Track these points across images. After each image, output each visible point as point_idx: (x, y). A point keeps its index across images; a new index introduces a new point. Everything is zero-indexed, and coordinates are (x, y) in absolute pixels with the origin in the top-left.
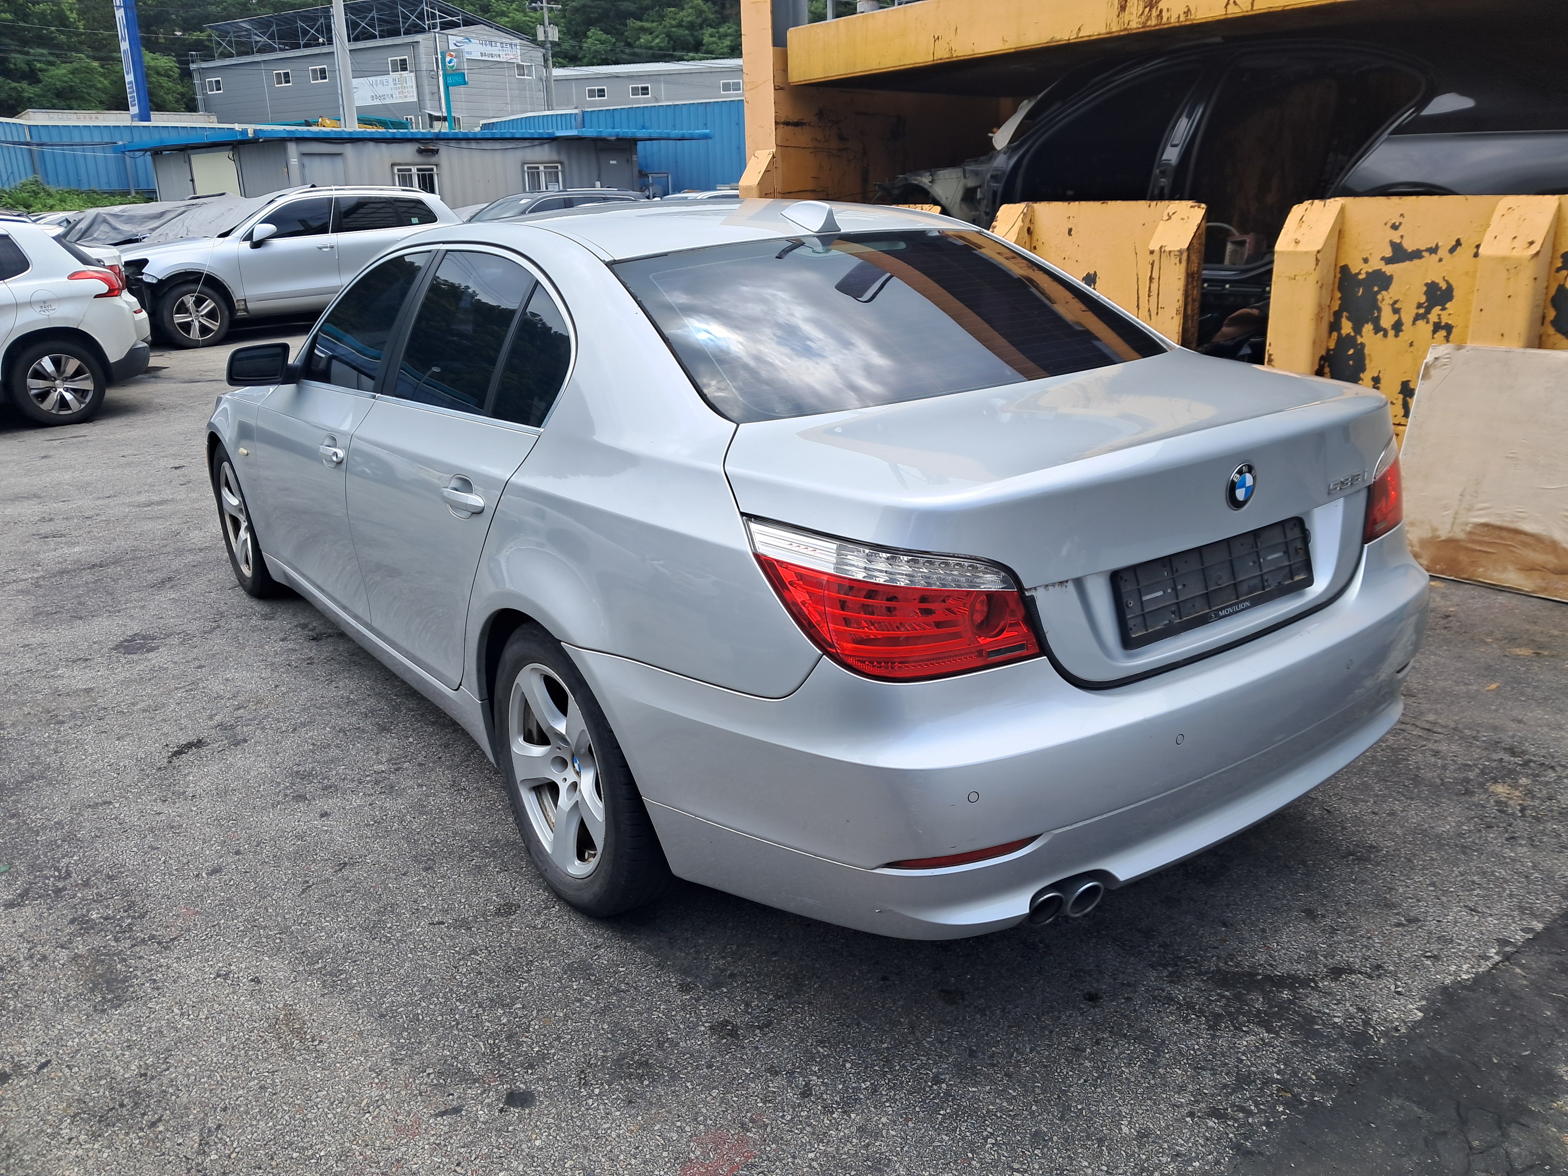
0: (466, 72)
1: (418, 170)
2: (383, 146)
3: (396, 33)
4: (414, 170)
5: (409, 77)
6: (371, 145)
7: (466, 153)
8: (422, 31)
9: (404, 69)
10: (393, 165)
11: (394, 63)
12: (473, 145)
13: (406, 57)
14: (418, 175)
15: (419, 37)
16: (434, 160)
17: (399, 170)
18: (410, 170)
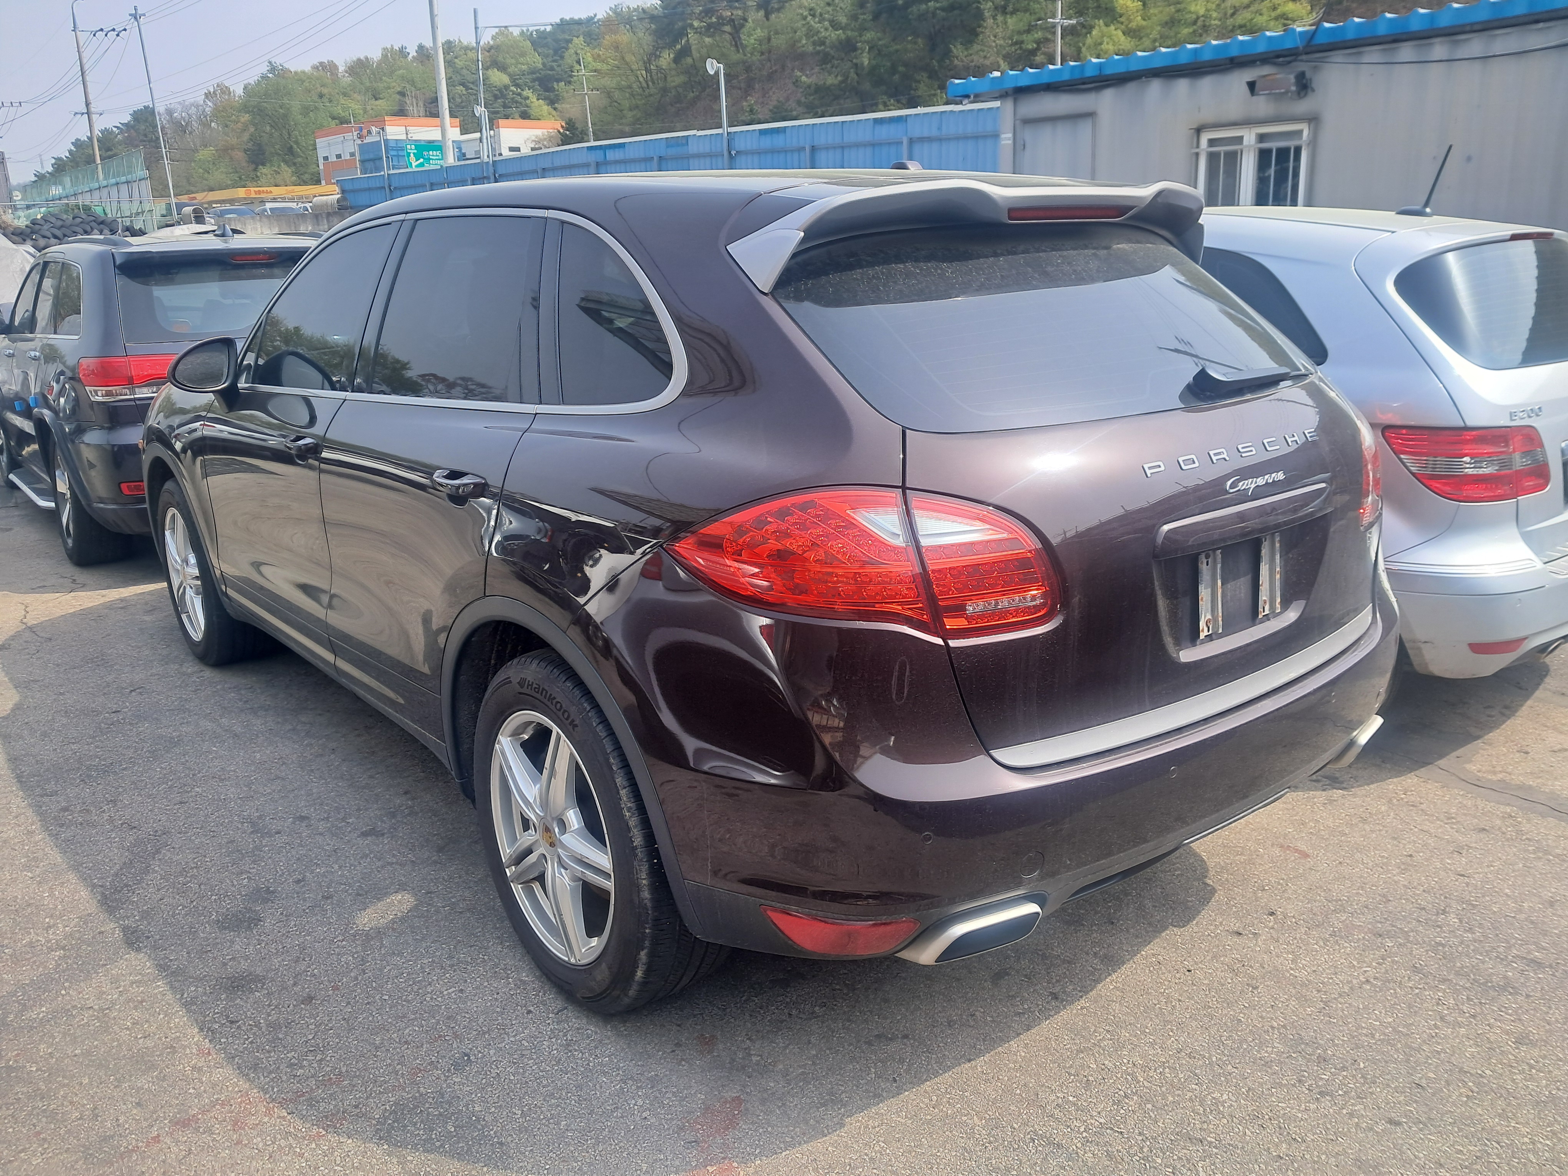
1: (1264, 138)
2: (1182, 85)
4: (1249, 137)
6: (1155, 86)
10: (1199, 131)
16: (1303, 106)
17: (1212, 142)
18: (1239, 140)
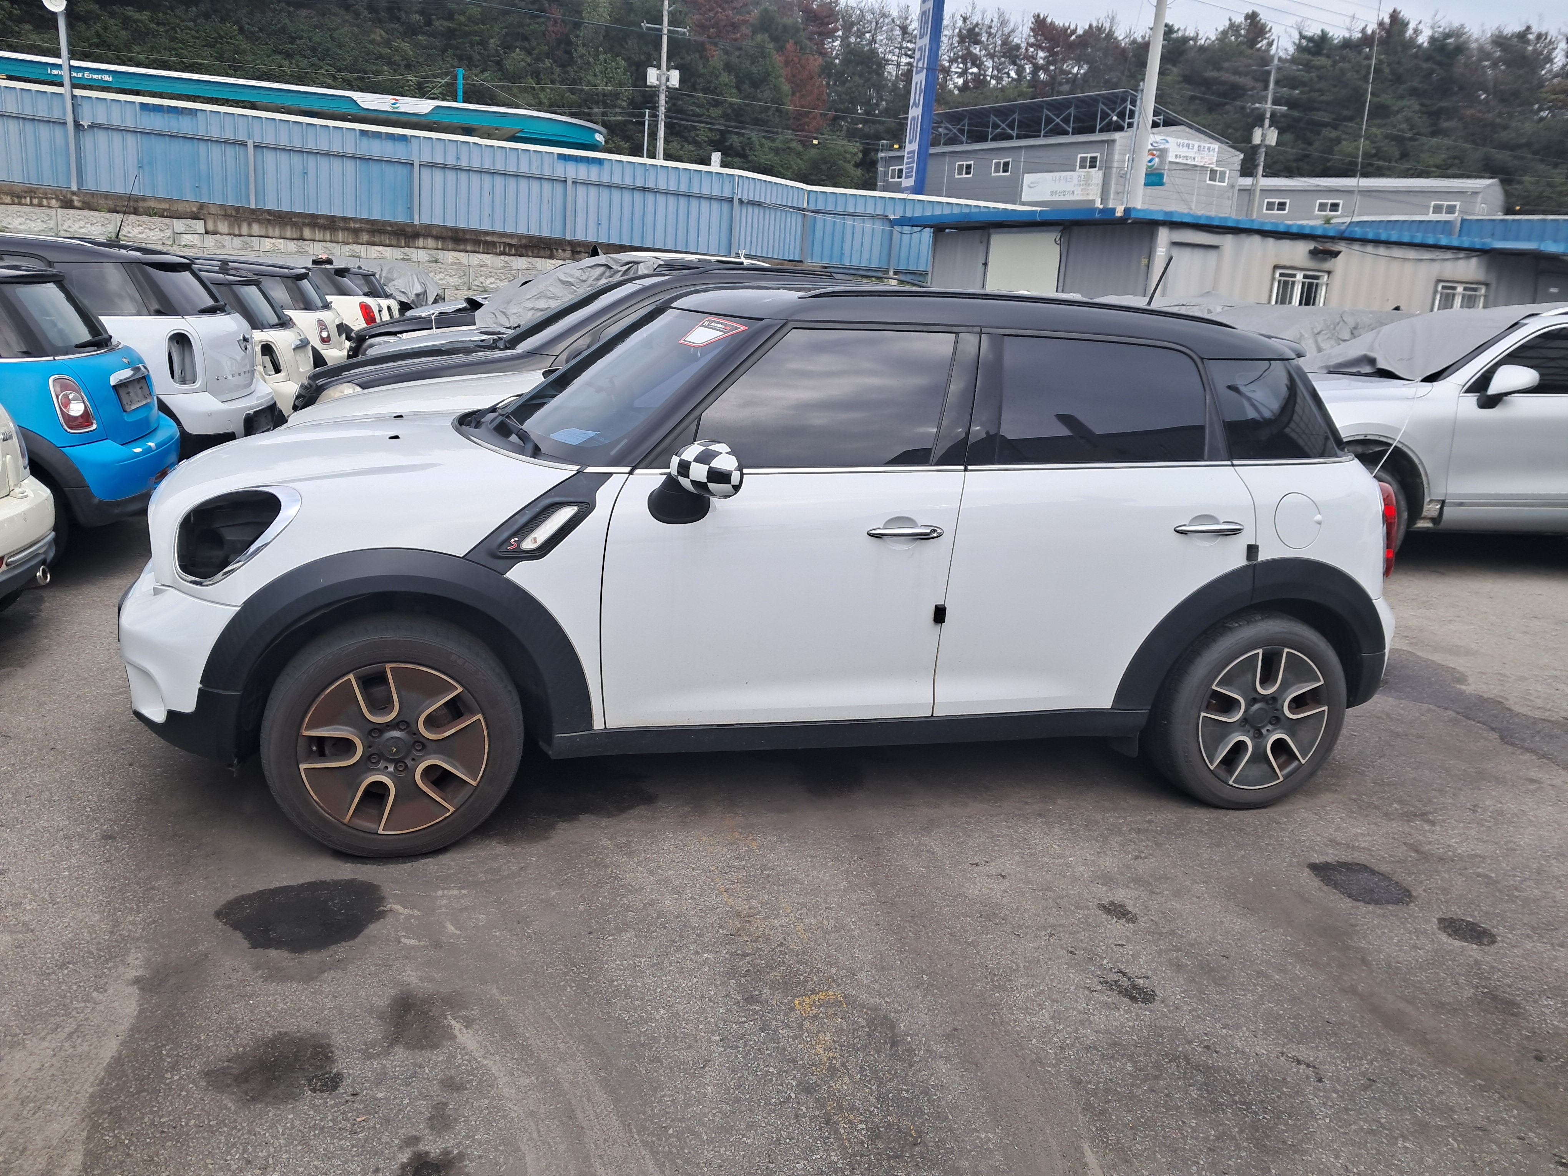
0: (1165, 173)
1: (1305, 277)
2: (1271, 242)
3: (1092, 130)
4: (1300, 276)
5: (1096, 175)
6: (1257, 239)
7: (1369, 259)
8: (1120, 128)
9: (1092, 166)
10: (1276, 267)
11: (1083, 160)
12: (1382, 251)
13: (1098, 155)
14: (1303, 284)
15: (1117, 136)
16: (1327, 266)
17: (1281, 275)
18: (1294, 276)
